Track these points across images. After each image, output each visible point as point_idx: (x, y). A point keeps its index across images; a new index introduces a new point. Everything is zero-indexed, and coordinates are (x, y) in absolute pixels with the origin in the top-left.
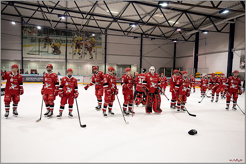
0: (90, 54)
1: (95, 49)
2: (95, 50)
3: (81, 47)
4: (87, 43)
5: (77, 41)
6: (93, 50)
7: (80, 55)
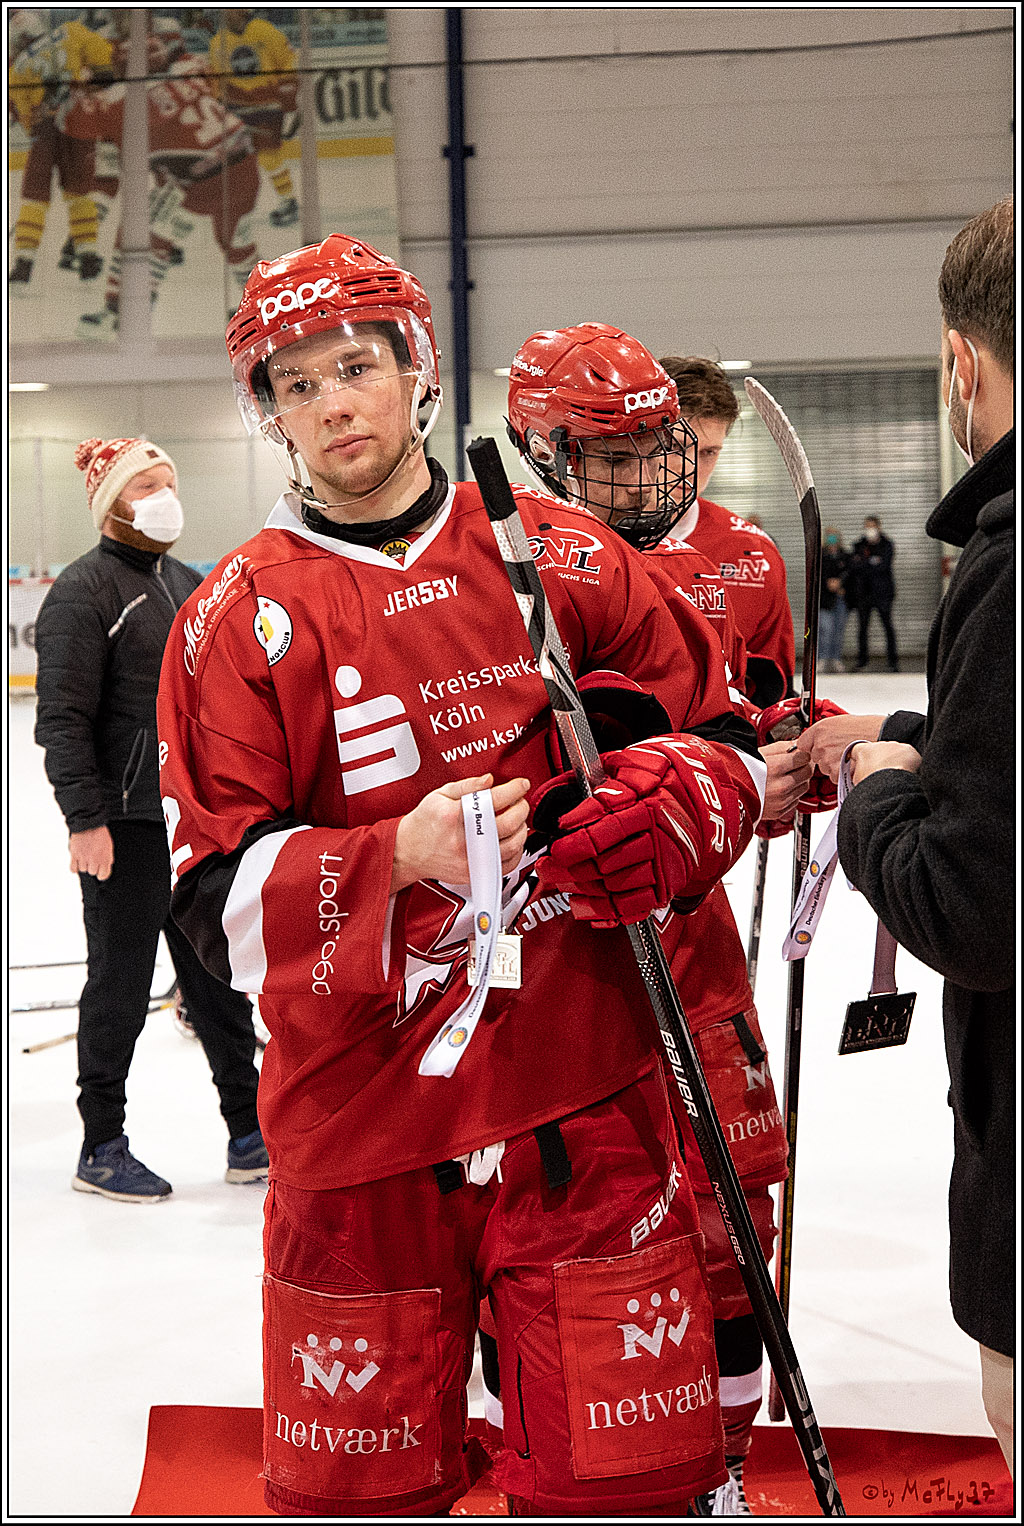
0: (235, 256)
1: (296, 176)
2: (297, 192)
3: (103, 169)
4: (183, 104)
5: (52, 85)
6: (268, 200)
7: (100, 285)
